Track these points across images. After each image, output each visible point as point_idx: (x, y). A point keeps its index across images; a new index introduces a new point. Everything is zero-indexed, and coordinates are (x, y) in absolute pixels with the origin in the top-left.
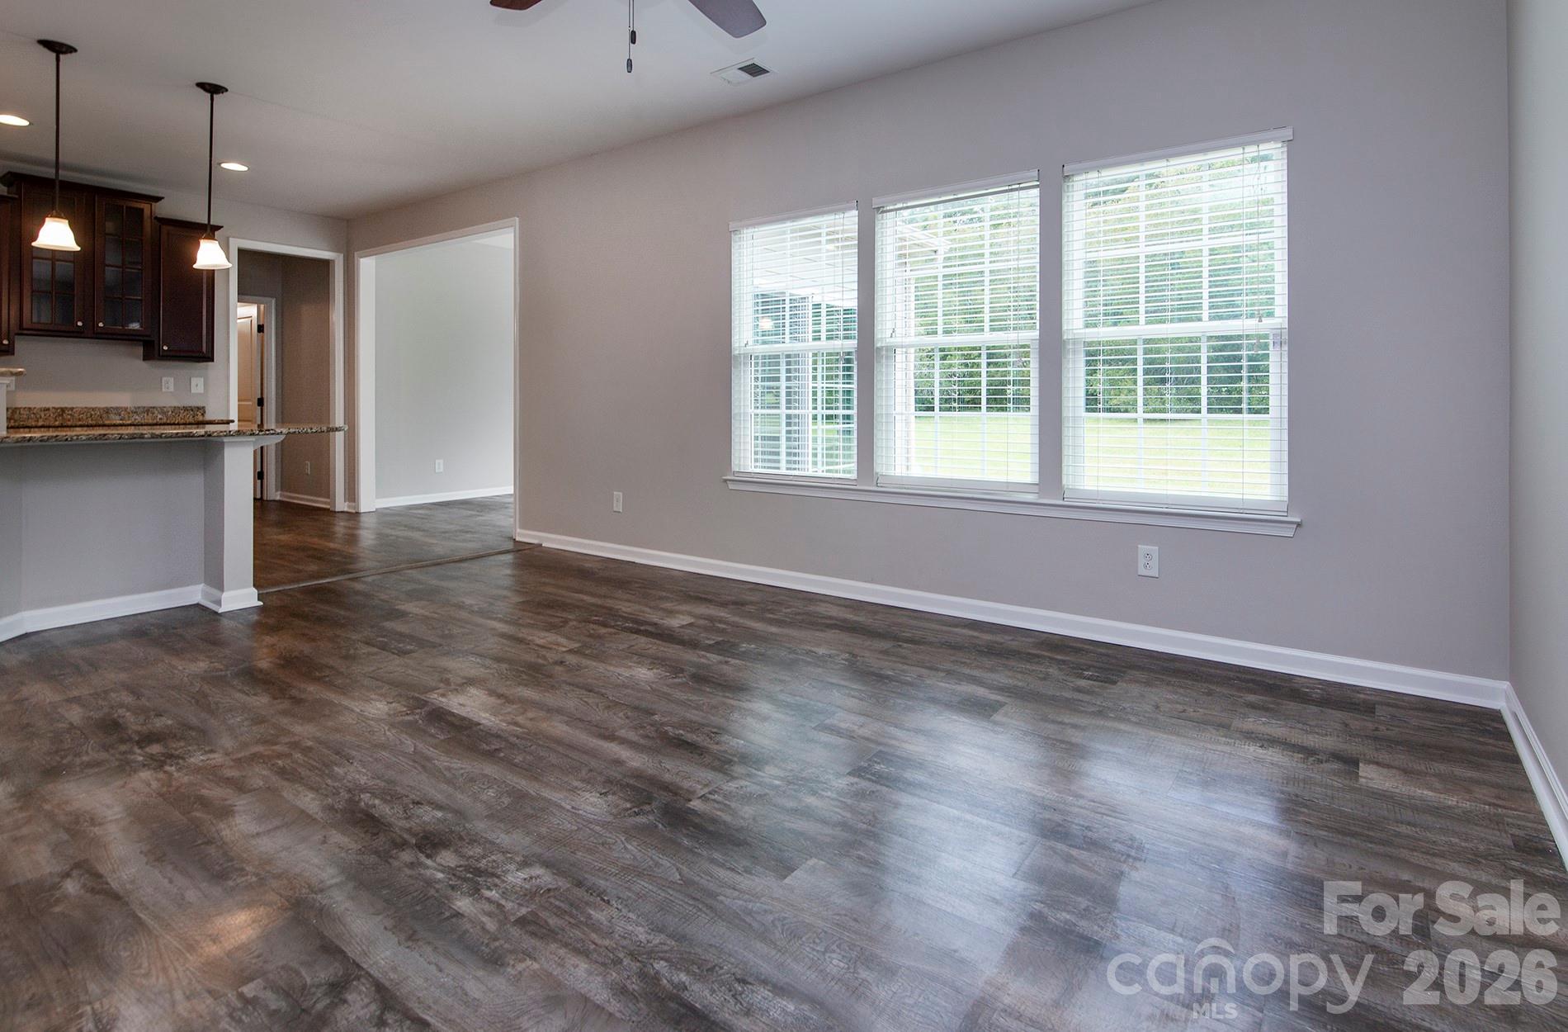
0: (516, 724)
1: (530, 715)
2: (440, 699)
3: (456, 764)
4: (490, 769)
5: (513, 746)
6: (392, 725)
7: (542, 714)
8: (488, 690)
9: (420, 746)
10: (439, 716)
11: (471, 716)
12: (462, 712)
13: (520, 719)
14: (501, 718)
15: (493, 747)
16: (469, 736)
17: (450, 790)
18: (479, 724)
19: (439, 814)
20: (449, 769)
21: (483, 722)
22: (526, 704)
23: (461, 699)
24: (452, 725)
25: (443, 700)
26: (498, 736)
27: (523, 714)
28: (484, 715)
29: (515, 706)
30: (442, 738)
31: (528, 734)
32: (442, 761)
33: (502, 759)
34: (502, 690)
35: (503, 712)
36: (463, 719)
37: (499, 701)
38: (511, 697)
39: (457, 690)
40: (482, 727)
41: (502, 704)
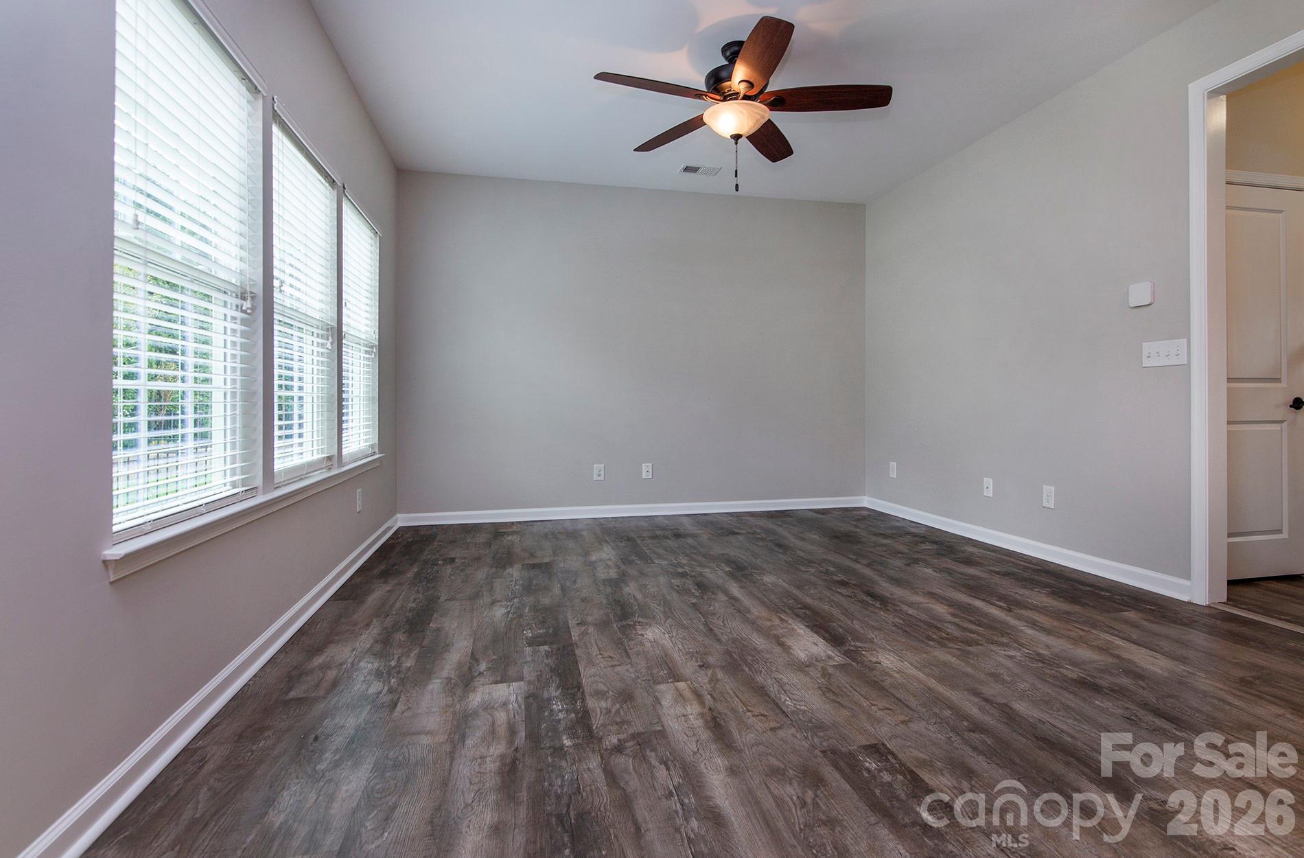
0: (782, 620)
1: (768, 623)
2: (833, 654)
3: (826, 607)
4: (809, 600)
5: (791, 609)
6: (871, 641)
7: (760, 622)
8: (788, 653)
9: (849, 622)
10: (835, 640)
11: (811, 634)
12: (816, 638)
13: (777, 622)
14: (790, 627)
15: (803, 611)
16: (817, 621)
17: (832, 598)
18: (807, 626)
19: (839, 590)
20: (832, 606)
21: (803, 627)
22: (766, 633)
23: (815, 650)
24: (826, 631)
25: (830, 653)
26: (798, 616)
27: (772, 625)
28: (802, 631)
29: (775, 632)
30: (834, 624)
31: (778, 612)
32: (835, 612)
33: (800, 604)
34: (778, 649)
35: (787, 630)
36: (817, 633)
37: (784, 640)
38: (774, 640)
39: (817, 661)
40: (806, 624)
41: (784, 636)
